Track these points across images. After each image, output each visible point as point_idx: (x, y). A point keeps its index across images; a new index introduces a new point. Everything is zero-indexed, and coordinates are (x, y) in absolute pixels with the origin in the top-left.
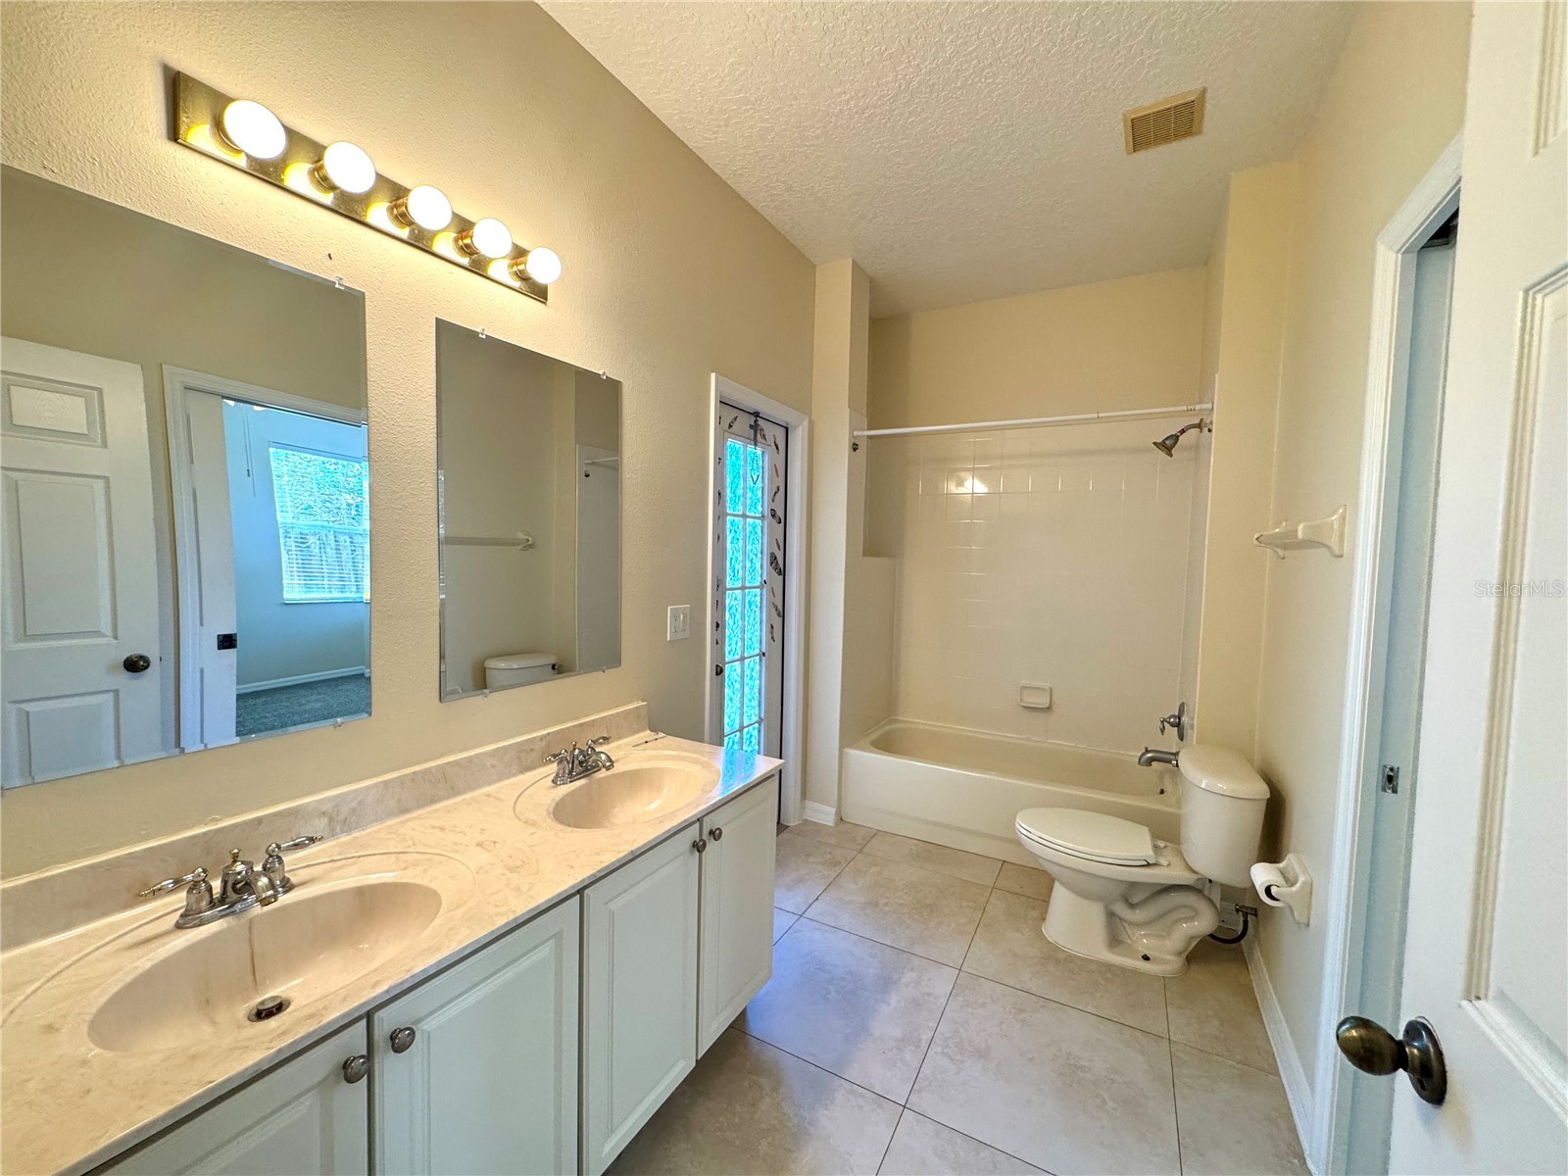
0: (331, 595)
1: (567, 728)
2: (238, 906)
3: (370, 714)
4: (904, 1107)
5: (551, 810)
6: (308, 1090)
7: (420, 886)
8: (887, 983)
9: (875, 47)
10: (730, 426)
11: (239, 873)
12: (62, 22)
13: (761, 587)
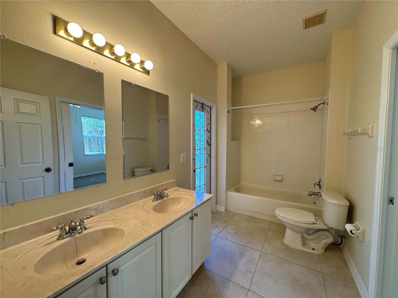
0: (96, 153)
1: (156, 186)
2: (73, 234)
3: (106, 183)
4: (249, 290)
5: (153, 208)
6: (91, 286)
7: (119, 229)
8: (241, 255)
9: (235, 4)
10: (196, 107)
11: (73, 225)
12: (26, 3)
13: (204, 149)
